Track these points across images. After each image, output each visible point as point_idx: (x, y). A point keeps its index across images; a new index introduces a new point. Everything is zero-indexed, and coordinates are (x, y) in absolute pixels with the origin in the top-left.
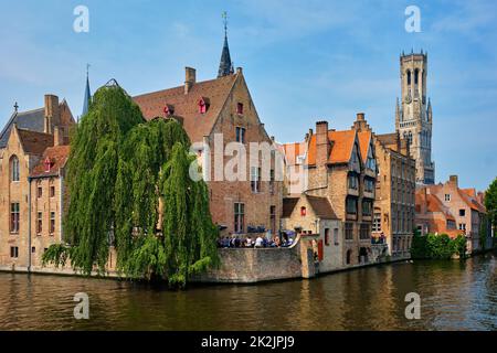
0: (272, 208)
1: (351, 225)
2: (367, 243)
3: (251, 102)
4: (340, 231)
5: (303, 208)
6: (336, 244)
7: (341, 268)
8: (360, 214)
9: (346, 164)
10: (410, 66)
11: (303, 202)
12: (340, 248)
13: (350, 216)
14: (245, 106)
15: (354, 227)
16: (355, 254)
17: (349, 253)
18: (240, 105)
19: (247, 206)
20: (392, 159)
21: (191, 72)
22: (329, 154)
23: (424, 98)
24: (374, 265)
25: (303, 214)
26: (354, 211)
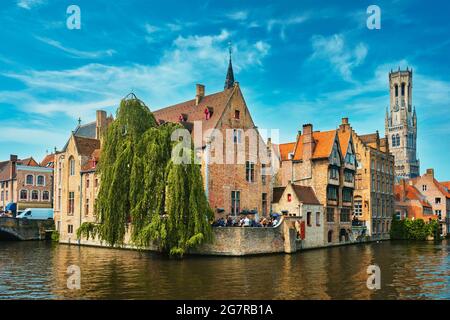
0: (264, 195)
1: (333, 210)
2: (347, 225)
3: (246, 110)
4: (322, 214)
5: (289, 195)
6: (318, 225)
7: (323, 245)
8: (341, 200)
9: (326, 159)
10: (397, 81)
11: (289, 190)
12: (322, 229)
13: (331, 202)
14: (242, 113)
15: (336, 212)
16: (336, 234)
17: (330, 233)
18: (237, 112)
19: (243, 193)
20: (371, 155)
21: (201, 88)
22: (314, 151)
23: (410, 106)
24: (355, 244)
25: (289, 200)
26: (336, 197)
